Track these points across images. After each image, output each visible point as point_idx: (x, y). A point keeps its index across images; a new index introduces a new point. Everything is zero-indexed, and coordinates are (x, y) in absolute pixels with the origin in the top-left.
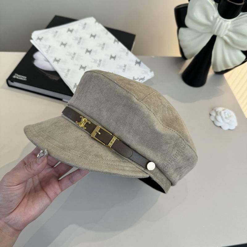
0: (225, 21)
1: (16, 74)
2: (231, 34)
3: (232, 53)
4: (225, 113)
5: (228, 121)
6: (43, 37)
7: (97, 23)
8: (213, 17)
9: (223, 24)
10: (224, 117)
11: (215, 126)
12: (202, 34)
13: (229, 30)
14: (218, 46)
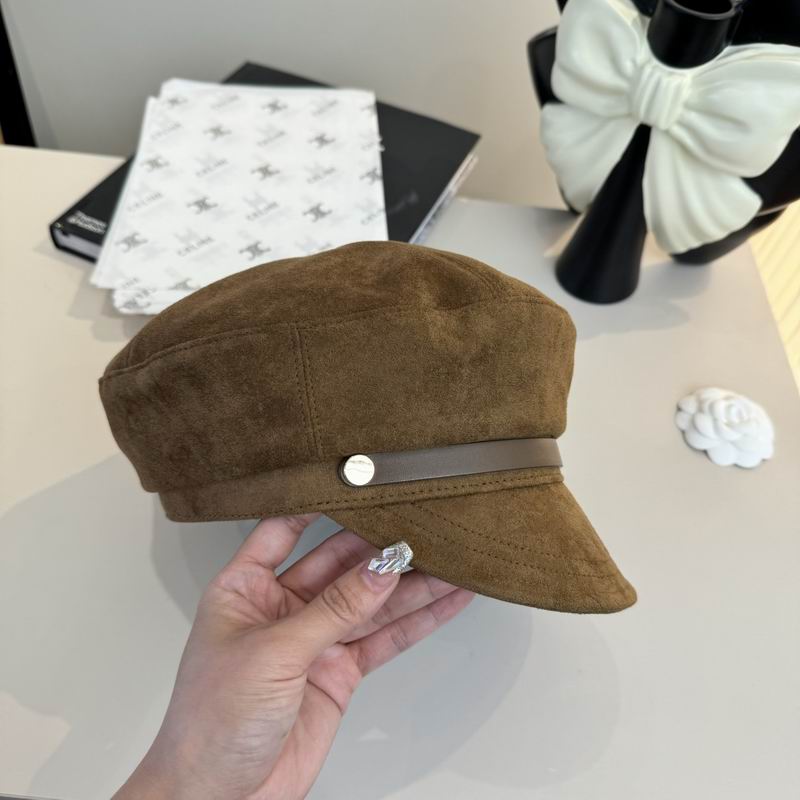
0: (671, 74)
2: (694, 118)
4: (729, 408)
5: (734, 436)
8: (634, 61)
10: (723, 420)
13: (688, 106)
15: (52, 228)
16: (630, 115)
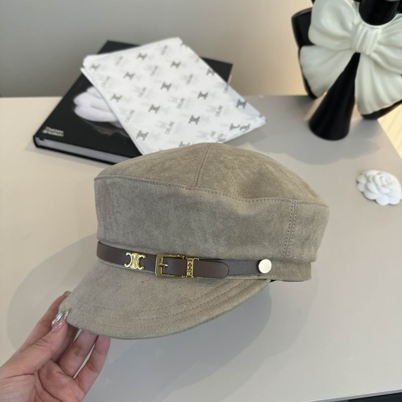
0: (372, 28)
1: (48, 128)
2: (383, 49)
3: (387, 79)
4: (381, 178)
5: (386, 191)
6: (99, 65)
7: (184, 47)
8: (353, 23)
9: (369, 33)
10: (380, 184)
11: (366, 200)
12: (335, 52)
13: (380, 43)
14: (364, 70)
15: (34, 137)
16: (350, 49)
